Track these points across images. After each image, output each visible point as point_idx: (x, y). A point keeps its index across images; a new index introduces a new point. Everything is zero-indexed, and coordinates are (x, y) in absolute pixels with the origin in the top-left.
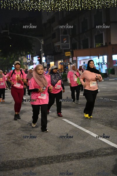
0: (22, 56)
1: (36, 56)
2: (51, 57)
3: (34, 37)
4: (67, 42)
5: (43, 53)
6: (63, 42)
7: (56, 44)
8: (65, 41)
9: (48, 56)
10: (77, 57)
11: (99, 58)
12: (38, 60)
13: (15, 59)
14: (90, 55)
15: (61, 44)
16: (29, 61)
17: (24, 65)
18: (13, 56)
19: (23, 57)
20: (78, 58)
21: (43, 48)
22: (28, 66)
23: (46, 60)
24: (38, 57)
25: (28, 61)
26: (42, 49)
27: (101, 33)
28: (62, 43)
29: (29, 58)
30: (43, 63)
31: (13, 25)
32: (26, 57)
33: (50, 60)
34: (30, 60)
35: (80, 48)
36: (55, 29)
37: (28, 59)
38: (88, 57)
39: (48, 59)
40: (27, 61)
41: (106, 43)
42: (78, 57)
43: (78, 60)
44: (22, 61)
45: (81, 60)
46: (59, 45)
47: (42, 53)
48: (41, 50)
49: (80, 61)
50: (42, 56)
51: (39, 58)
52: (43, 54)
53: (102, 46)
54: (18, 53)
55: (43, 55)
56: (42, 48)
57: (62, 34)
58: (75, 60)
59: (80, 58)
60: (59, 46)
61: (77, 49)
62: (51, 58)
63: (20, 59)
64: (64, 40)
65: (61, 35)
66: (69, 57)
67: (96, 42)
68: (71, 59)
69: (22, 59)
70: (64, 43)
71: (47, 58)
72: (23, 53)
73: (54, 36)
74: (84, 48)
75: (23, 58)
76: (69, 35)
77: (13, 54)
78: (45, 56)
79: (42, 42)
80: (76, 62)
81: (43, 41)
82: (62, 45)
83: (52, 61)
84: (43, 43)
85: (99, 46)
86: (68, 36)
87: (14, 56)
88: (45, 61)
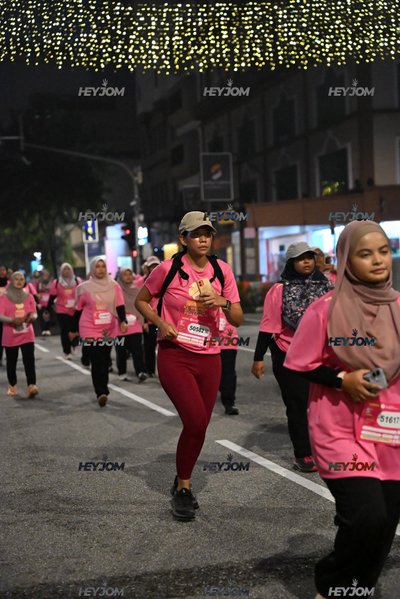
0: (66, 221)
1: (114, 223)
2: (166, 226)
3: (108, 160)
4: (225, 176)
5: (141, 212)
6: (208, 176)
7: (187, 185)
8: (216, 172)
9: (156, 224)
10: (257, 230)
11: (333, 232)
12: (123, 237)
13: (41, 233)
14: (303, 222)
15: (202, 183)
16: (90, 238)
17: (75, 255)
18: (37, 224)
19: (70, 227)
20: (262, 232)
21: (140, 195)
22: (87, 259)
23: (150, 239)
24: (124, 229)
25: (87, 238)
26: (136, 200)
27: (340, 146)
28: (205, 180)
29: (90, 230)
30: (141, 247)
31: (37, 117)
32: (80, 227)
33: (163, 239)
34: (93, 235)
35: (267, 199)
36: (180, 132)
37: (88, 234)
38: (296, 229)
39: (158, 234)
40: (84, 240)
41: (357, 182)
42: (261, 229)
43: (260, 237)
44: (67, 242)
45: (272, 239)
46: (196, 186)
47: (137, 212)
48: (133, 203)
49: (268, 241)
50: (137, 224)
51: (128, 232)
52: (142, 217)
53: (343, 190)
54: (53, 212)
55: (139, 221)
56: (136, 196)
57: (204, 151)
58: (251, 240)
59: (266, 233)
60: (196, 191)
61: (256, 201)
62: (165, 232)
63: (58, 232)
64: (213, 170)
65: (202, 154)
66: (229, 229)
67: (323, 178)
68: (236, 235)
69: (67, 234)
70: (213, 180)
71: (152, 230)
72: (70, 214)
73: (177, 156)
74: (282, 198)
75: (71, 230)
76: (230, 154)
77: (37, 217)
78: (147, 223)
79: (136, 175)
80: (254, 243)
81: (140, 174)
82: (205, 186)
83: (170, 242)
84: (139, 179)
85: (333, 190)
86: (228, 157)
87: (41, 225)
88: (146, 241)
